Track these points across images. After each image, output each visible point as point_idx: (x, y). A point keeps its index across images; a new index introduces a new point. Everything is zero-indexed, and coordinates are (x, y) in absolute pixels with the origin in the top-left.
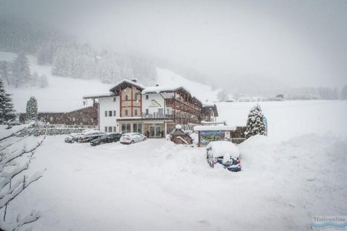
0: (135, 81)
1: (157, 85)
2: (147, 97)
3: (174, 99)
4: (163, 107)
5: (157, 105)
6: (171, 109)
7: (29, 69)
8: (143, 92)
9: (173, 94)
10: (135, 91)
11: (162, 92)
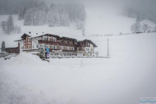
7: (13, 24)
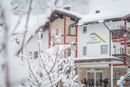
0: (68, 8)
1: (98, 12)
2: (85, 30)
3: (124, 30)
4: (108, 43)
5: (99, 40)
6: (119, 46)
8: (80, 23)
9: (122, 23)
10: (69, 22)
11: (108, 21)
